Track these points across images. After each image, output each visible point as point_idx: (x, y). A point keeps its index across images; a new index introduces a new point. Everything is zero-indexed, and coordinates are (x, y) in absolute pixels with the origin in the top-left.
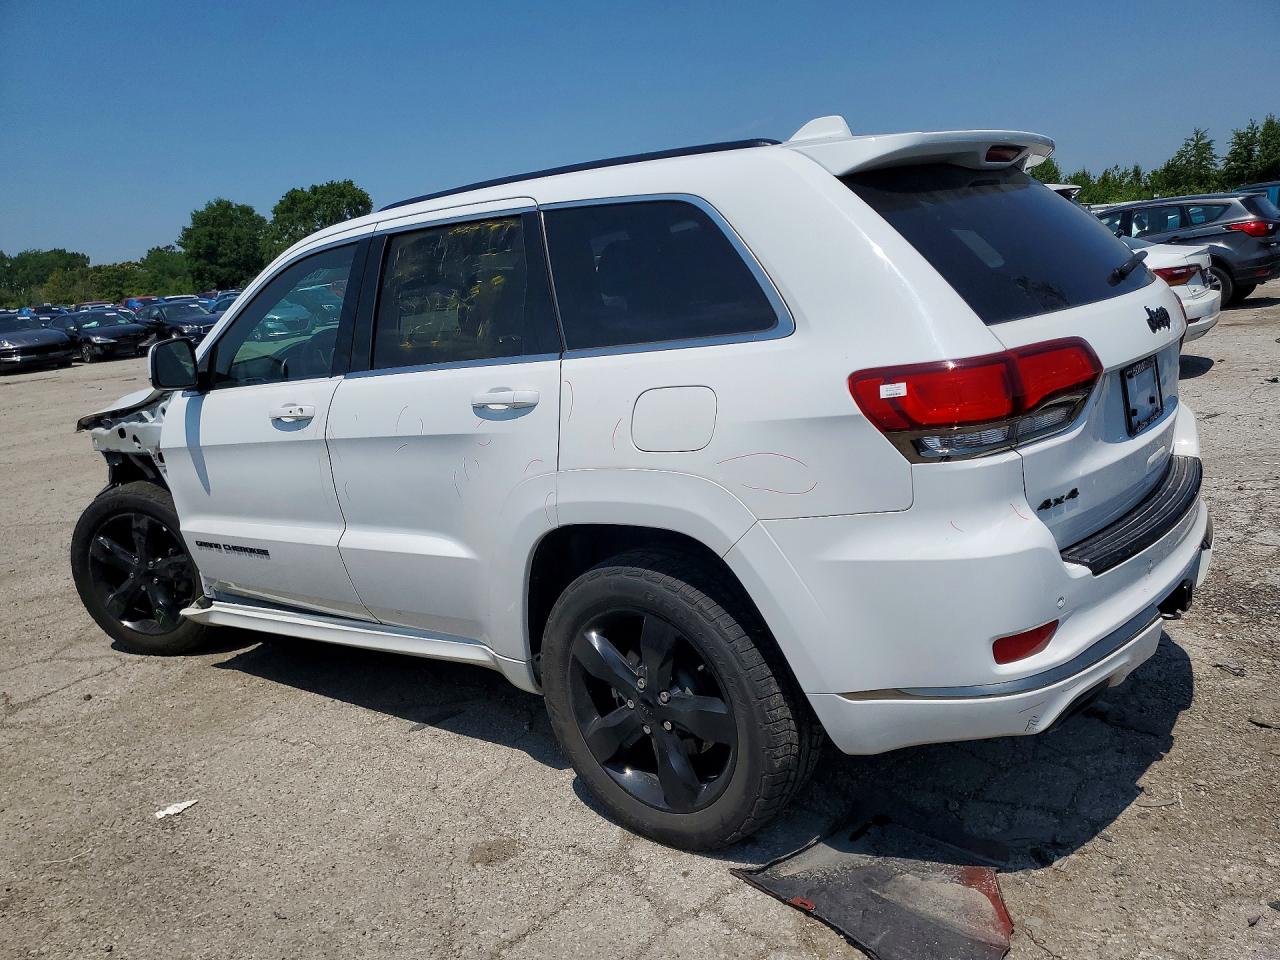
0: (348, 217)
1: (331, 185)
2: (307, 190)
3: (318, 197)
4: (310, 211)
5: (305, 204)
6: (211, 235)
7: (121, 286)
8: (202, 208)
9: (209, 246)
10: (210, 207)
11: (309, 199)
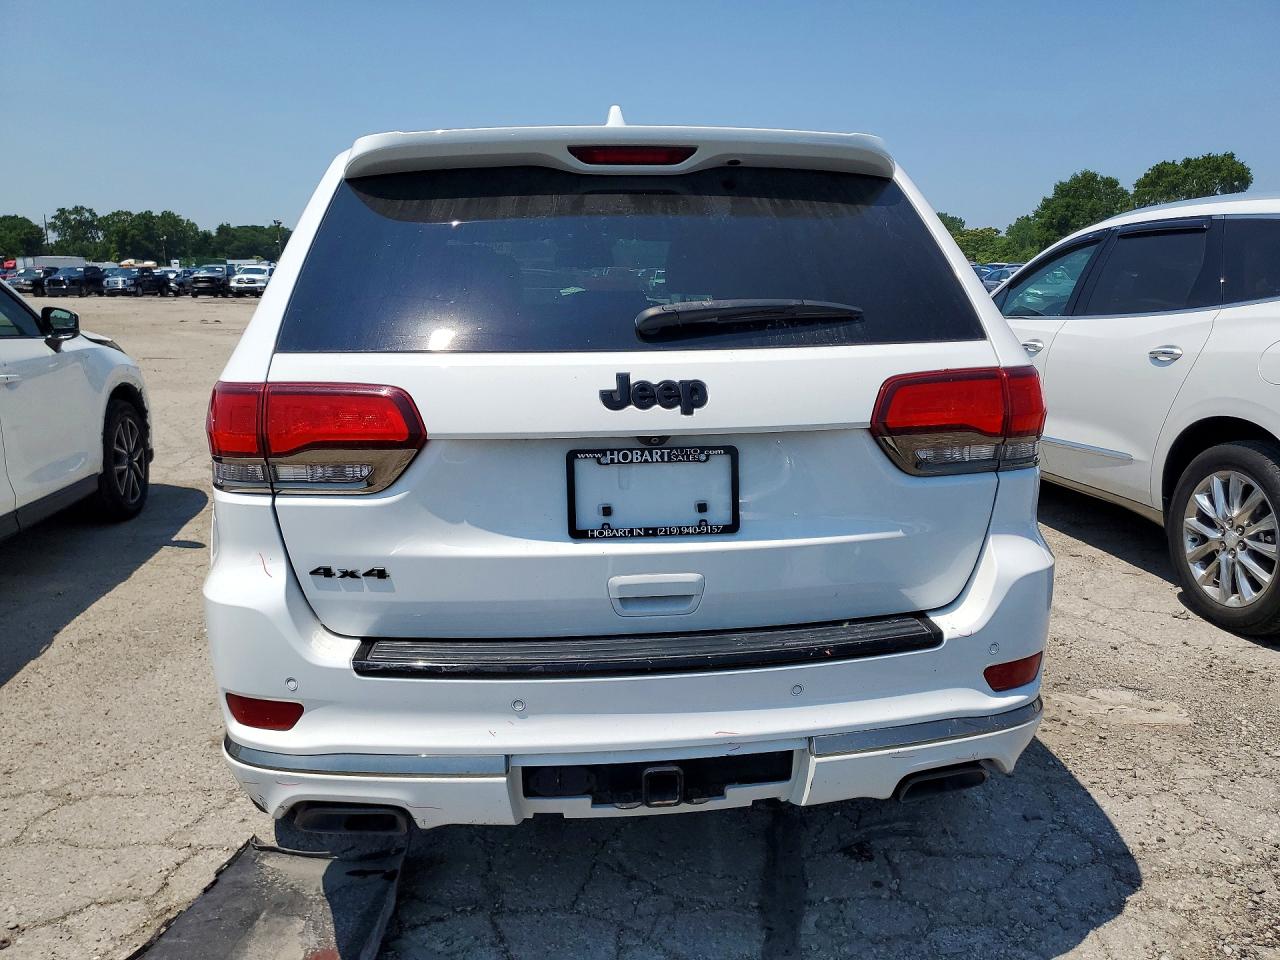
0: (1218, 192)
1: (1208, 159)
2: (1178, 163)
3: (1189, 170)
4: (1177, 186)
5: (1171, 179)
6: (1068, 206)
7: (977, 250)
8: (1066, 179)
9: (1064, 218)
10: (1076, 179)
11: (1178, 173)
